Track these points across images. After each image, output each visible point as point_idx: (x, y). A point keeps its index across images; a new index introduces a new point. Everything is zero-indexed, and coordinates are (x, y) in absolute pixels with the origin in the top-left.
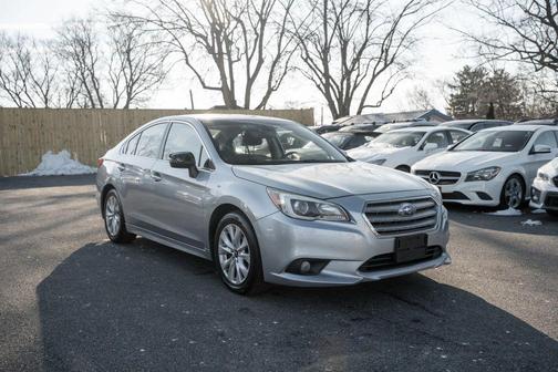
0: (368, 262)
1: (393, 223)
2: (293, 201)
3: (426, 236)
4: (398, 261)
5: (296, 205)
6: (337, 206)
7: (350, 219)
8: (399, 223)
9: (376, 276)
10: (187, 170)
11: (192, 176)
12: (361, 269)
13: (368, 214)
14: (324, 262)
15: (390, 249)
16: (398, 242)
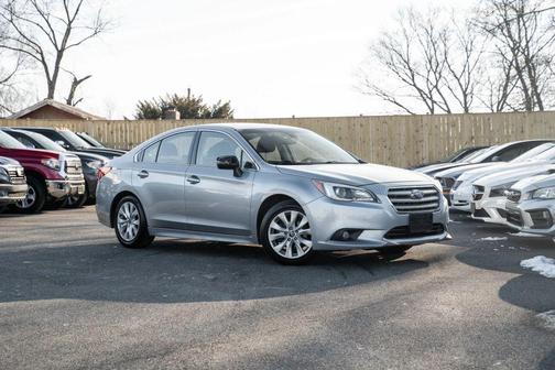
0: (390, 232)
1: (407, 204)
2: (335, 188)
3: (431, 215)
4: (412, 231)
5: (337, 191)
6: (368, 191)
7: (376, 200)
8: (412, 204)
9: (395, 242)
10: (232, 171)
11: (236, 175)
12: (386, 236)
13: (390, 197)
14: (360, 231)
15: (405, 223)
16: (412, 218)
